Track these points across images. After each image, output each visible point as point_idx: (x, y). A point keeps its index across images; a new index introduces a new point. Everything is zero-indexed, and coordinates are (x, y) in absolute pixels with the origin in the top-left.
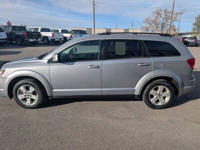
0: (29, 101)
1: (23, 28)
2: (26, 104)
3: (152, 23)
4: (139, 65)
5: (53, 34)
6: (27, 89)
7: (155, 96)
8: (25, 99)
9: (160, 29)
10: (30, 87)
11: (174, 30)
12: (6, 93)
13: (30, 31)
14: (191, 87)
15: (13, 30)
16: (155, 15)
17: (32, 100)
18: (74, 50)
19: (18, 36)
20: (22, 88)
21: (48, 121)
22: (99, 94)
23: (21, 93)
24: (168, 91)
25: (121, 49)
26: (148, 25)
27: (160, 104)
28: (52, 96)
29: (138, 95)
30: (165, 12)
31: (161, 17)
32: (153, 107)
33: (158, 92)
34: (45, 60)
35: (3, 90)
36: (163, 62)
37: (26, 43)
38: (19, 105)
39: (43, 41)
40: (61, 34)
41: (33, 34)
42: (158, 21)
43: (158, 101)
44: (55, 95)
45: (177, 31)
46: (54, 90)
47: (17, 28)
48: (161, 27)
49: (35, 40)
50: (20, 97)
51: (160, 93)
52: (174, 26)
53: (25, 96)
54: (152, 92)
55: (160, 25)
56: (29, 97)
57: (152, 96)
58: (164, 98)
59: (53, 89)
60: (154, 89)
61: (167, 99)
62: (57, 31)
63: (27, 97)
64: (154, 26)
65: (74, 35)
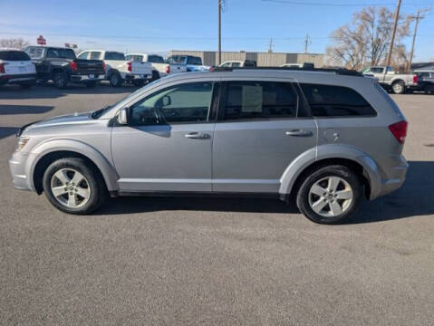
0: (72, 199)
1: (67, 52)
2: (68, 205)
3: (351, 39)
4: (288, 133)
5: (130, 64)
6: (70, 175)
7: (322, 198)
8: (65, 197)
9: (369, 53)
10: (74, 173)
11: (403, 55)
12: (30, 183)
13: (83, 58)
14: (398, 181)
15: (47, 56)
16: (359, 21)
17: (80, 199)
18: (166, 101)
19: (58, 70)
20: (60, 174)
21: (107, 237)
22: (209, 190)
23: (59, 183)
24: (348, 188)
25: (254, 100)
26: (341, 44)
27: (331, 213)
28: (116, 192)
29: (287, 195)
30: (383, 15)
31: (373, 26)
32: (317, 219)
33: (328, 190)
34: (104, 121)
35: (24, 177)
36: (338, 129)
37: (73, 85)
38: (55, 206)
39: (108, 78)
40: (147, 65)
41: (90, 64)
42: (364, 37)
43: (326, 209)
44: (122, 189)
45: (408, 59)
46: (121, 180)
47: (56, 52)
48: (371, 50)
49: (92, 76)
50: (57, 191)
51: (331, 191)
52: (403, 46)
53: (66, 189)
54: (315, 189)
55: (369, 45)
56: (74, 191)
57: (315, 198)
58: (341, 202)
59: (119, 178)
60: (320, 184)
61: (347, 205)
62: (139, 58)
63: (69, 191)
64: (356, 46)
65: (175, 67)
